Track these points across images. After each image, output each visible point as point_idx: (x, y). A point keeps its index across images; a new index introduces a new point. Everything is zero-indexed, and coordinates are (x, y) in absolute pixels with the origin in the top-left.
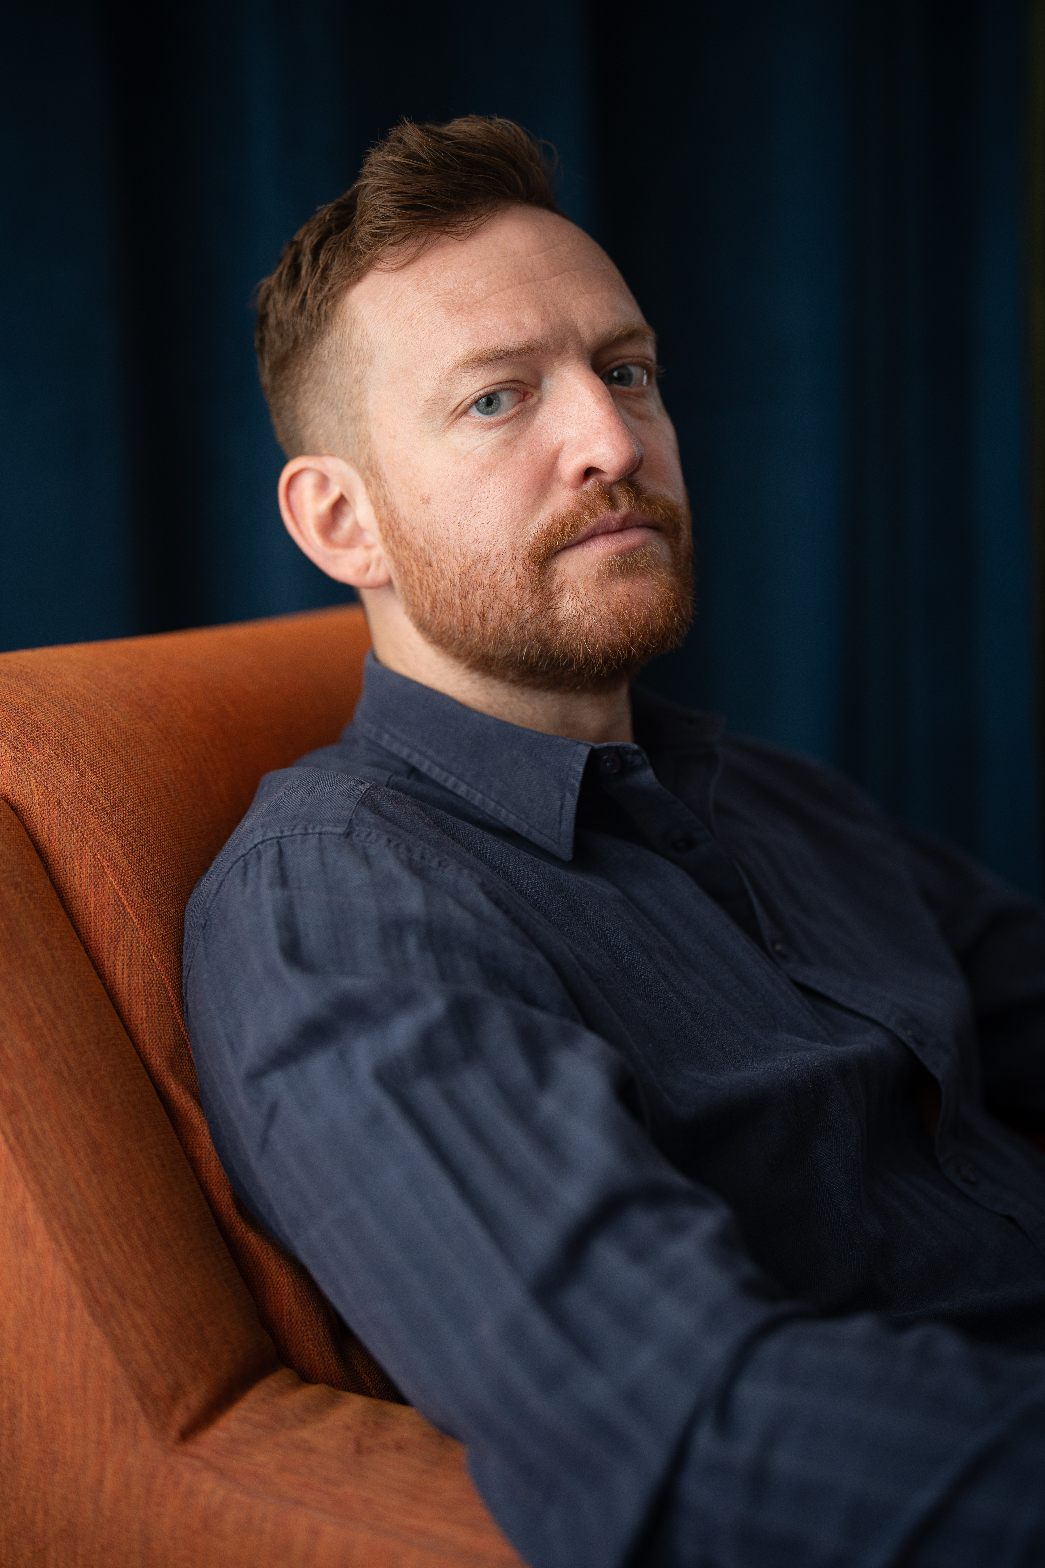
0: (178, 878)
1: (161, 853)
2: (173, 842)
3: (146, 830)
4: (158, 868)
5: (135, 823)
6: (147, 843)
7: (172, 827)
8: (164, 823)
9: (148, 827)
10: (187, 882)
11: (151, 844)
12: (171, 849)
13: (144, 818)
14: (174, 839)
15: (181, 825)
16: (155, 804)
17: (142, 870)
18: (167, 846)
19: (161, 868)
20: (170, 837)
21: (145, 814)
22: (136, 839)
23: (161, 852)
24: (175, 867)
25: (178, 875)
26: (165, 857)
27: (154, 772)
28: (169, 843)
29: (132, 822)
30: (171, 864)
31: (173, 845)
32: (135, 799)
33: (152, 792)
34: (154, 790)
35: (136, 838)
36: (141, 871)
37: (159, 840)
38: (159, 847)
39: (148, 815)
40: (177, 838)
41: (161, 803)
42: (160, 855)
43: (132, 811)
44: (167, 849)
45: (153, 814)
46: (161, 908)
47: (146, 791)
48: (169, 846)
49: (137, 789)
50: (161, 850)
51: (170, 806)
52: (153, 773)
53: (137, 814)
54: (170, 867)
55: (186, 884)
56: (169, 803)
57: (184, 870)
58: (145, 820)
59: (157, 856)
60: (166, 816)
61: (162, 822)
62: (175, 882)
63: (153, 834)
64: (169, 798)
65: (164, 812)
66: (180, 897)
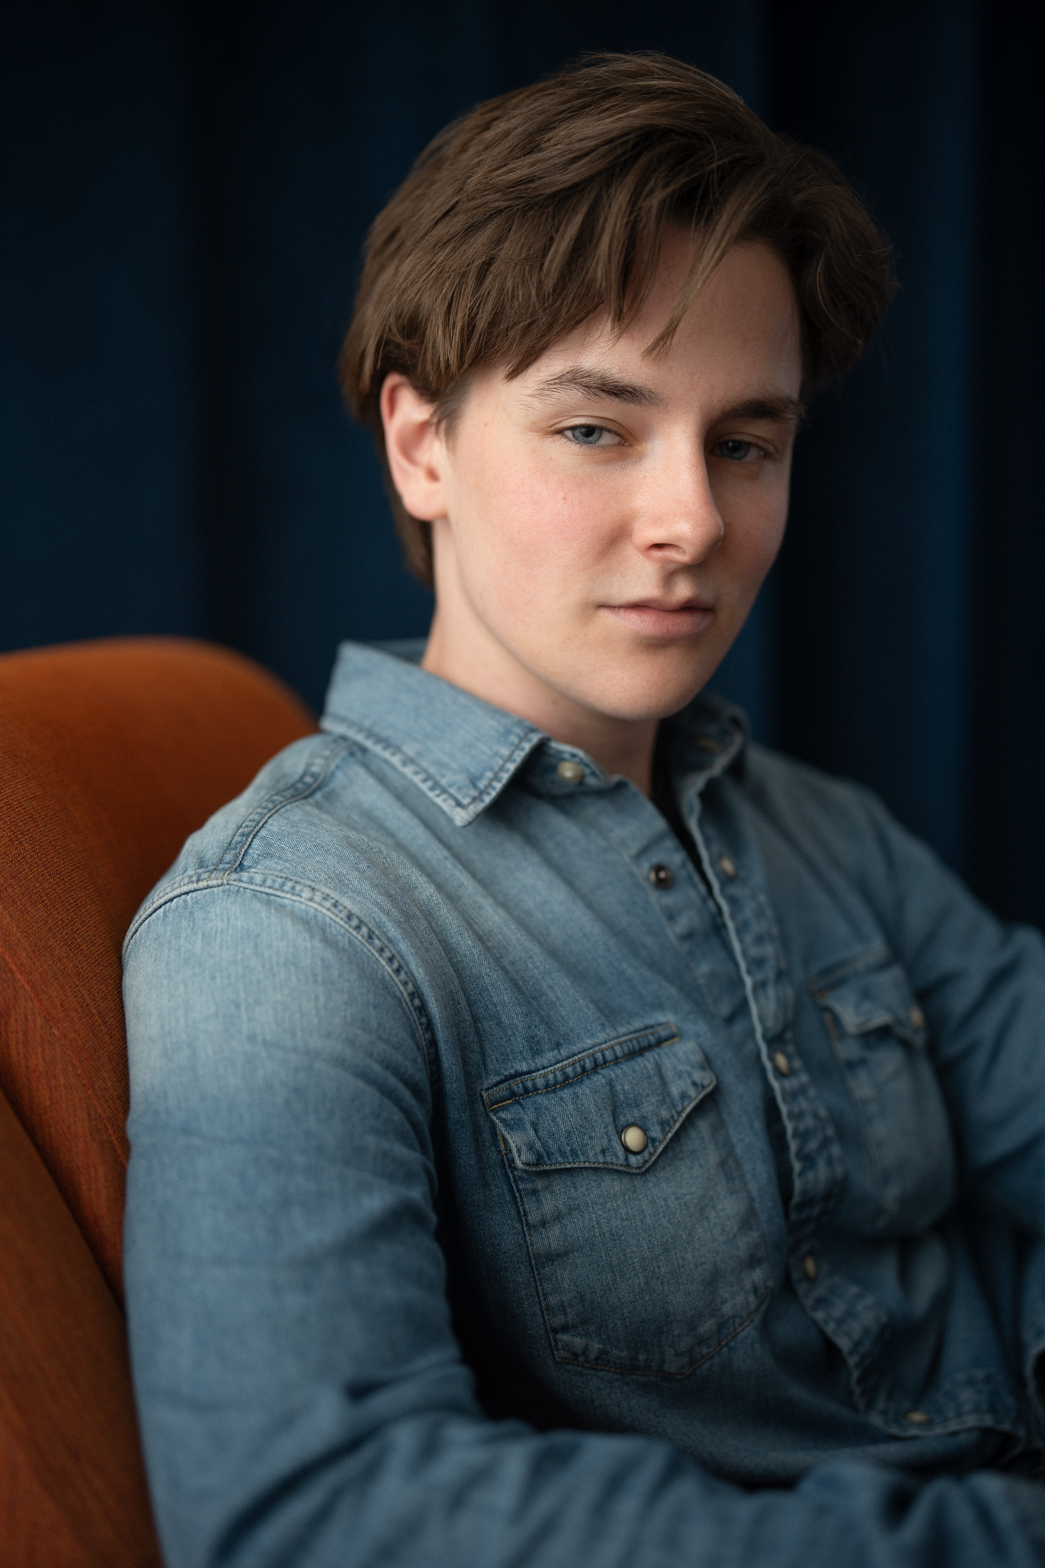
0: (69, 923)
1: (45, 898)
2: (54, 880)
3: (24, 873)
4: (45, 918)
5: (10, 867)
6: (27, 889)
7: (49, 862)
8: (40, 860)
9: (24, 869)
10: (81, 924)
11: (32, 890)
12: (54, 889)
13: (18, 859)
14: (54, 876)
15: (58, 858)
16: (26, 839)
17: (28, 924)
18: (49, 888)
19: (48, 917)
20: (50, 875)
21: (18, 853)
22: (15, 887)
23: (43, 896)
24: (62, 910)
25: (68, 919)
26: (49, 901)
27: (15, 801)
28: (51, 883)
29: (6, 866)
30: (58, 909)
31: (56, 884)
32: (4, 838)
33: (20, 826)
34: (21, 823)
35: (14, 885)
36: (27, 926)
37: (39, 882)
38: (41, 891)
39: (21, 854)
40: (57, 874)
41: (32, 836)
42: (43, 901)
43: (5, 853)
44: (50, 892)
45: (27, 851)
46: (56, 966)
47: (13, 826)
48: (51, 887)
49: (4, 825)
50: (44, 894)
51: (41, 839)
52: (15, 803)
53: (10, 856)
54: (58, 913)
55: (80, 926)
56: (40, 835)
57: (73, 911)
58: (19, 861)
59: (42, 903)
60: (40, 851)
61: (38, 860)
62: (67, 929)
63: (31, 876)
64: (38, 829)
65: (37, 847)
66: (76, 945)
